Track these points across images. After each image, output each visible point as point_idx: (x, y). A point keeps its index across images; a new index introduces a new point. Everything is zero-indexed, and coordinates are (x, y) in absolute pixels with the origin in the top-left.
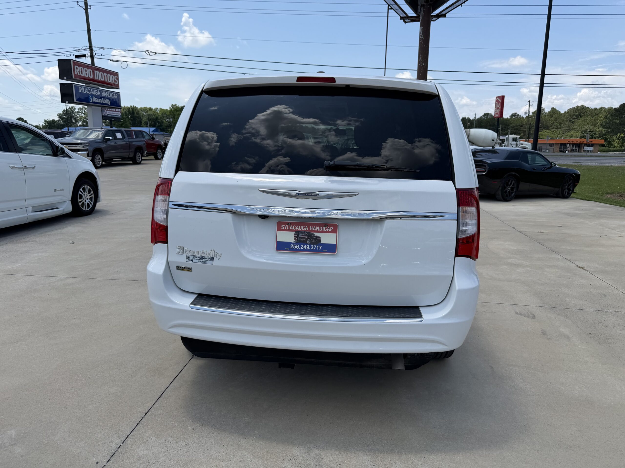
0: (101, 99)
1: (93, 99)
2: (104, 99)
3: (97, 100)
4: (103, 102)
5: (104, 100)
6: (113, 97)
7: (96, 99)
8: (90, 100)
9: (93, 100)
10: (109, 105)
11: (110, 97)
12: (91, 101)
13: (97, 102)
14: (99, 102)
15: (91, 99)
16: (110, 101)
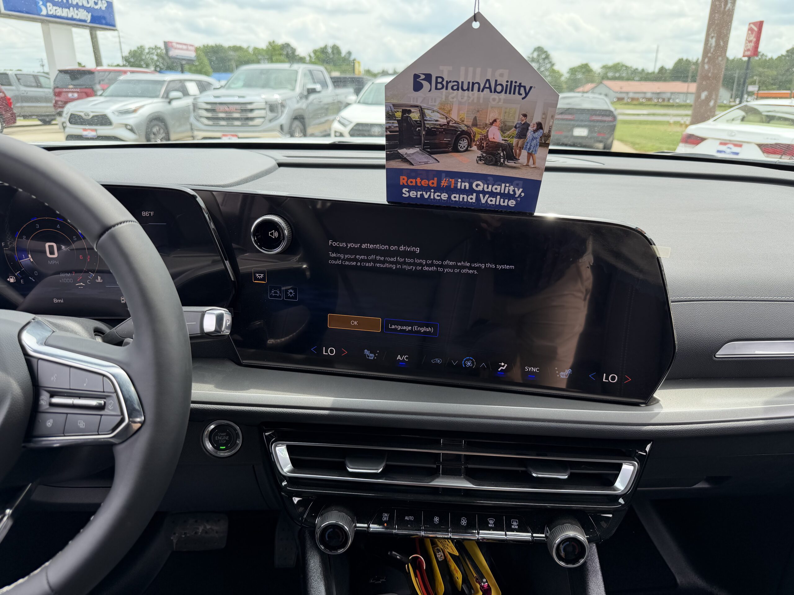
0: (67, 10)
1: (49, 9)
2: (75, 9)
3: (57, 11)
4: (72, 16)
5: (76, 12)
6: (96, 7)
7: (55, 8)
8: (41, 10)
9: (47, 13)
10: (89, 21)
11: (89, 6)
12: (44, 12)
13: (58, 14)
14: (64, 15)
15: (43, 8)
16: (90, 14)
